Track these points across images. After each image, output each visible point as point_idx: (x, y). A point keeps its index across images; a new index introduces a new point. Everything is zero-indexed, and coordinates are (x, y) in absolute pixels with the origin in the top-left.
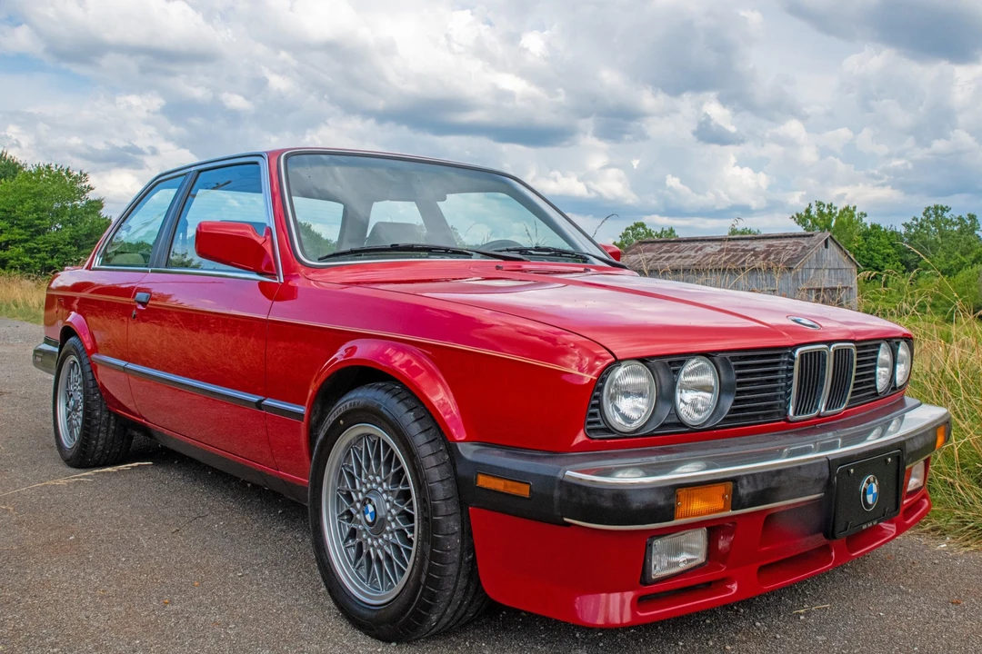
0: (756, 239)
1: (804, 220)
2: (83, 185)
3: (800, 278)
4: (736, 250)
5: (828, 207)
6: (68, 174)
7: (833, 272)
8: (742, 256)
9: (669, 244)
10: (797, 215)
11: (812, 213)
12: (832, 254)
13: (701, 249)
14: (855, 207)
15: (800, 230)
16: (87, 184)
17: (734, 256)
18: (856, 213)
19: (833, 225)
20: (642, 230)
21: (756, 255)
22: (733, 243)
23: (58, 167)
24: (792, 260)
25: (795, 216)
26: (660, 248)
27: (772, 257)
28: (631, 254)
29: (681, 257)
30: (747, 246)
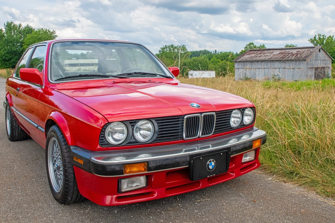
0: (293, 49)
1: (313, 41)
2: (54, 35)
3: (309, 63)
4: (285, 53)
5: (323, 36)
6: (49, 31)
7: (322, 61)
8: (287, 55)
9: (261, 51)
10: (311, 39)
11: (317, 39)
12: (322, 55)
13: (272, 53)
14: (333, 36)
15: (312, 45)
16: (55, 34)
17: (284, 55)
18: (333, 38)
19: (324, 43)
20: (252, 46)
21: (293, 55)
22: (284, 50)
23: (45, 29)
24: (306, 57)
25: (310, 40)
26: (257, 53)
27: (299, 56)
28: (246, 55)
29: (265, 56)
30: (289, 51)
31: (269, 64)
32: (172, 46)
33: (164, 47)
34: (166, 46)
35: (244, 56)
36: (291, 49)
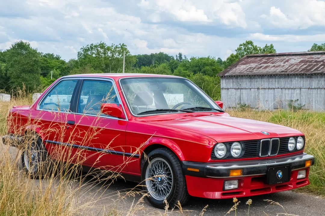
0: (324, 53)
4: (311, 62)
8: (315, 66)
9: (267, 58)
13: (287, 61)
17: (309, 65)
20: (250, 47)
21: (324, 65)
22: (309, 57)
28: (242, 64)
29: (274, 66)
30: (319, 58)
31: (283, 82)
35: (238, 67)
36: (321, 54)
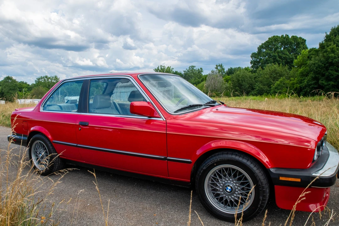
1: (157, 70)
5: (163, 67)
10: (155, 69)
11: (159, 69)
14: (170, 67)
32: (46, 77)
33: (40, 77)
34: (41, 77)
